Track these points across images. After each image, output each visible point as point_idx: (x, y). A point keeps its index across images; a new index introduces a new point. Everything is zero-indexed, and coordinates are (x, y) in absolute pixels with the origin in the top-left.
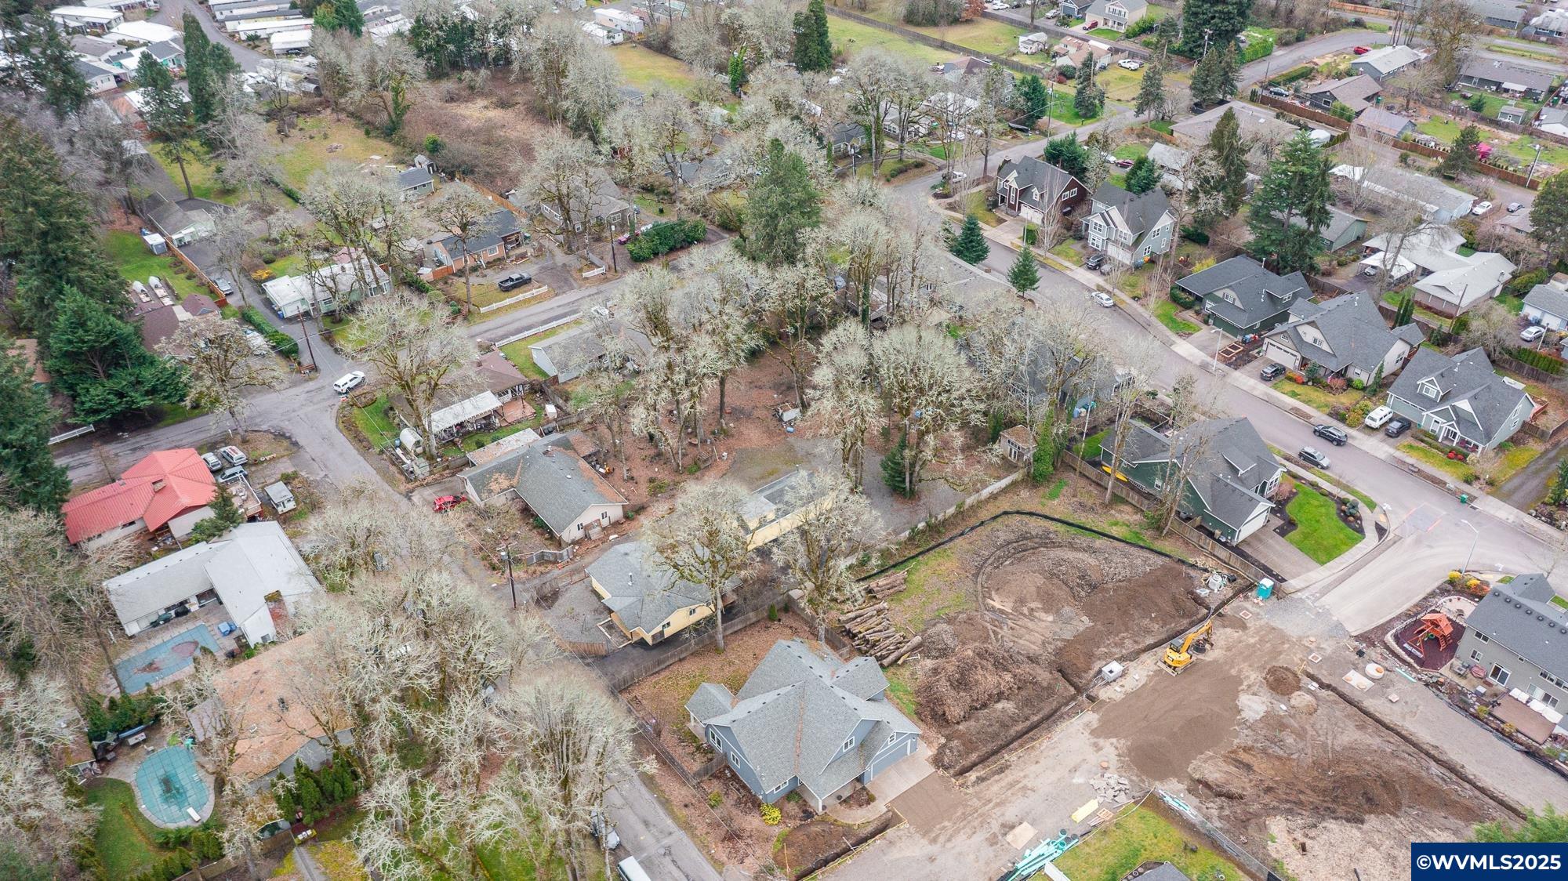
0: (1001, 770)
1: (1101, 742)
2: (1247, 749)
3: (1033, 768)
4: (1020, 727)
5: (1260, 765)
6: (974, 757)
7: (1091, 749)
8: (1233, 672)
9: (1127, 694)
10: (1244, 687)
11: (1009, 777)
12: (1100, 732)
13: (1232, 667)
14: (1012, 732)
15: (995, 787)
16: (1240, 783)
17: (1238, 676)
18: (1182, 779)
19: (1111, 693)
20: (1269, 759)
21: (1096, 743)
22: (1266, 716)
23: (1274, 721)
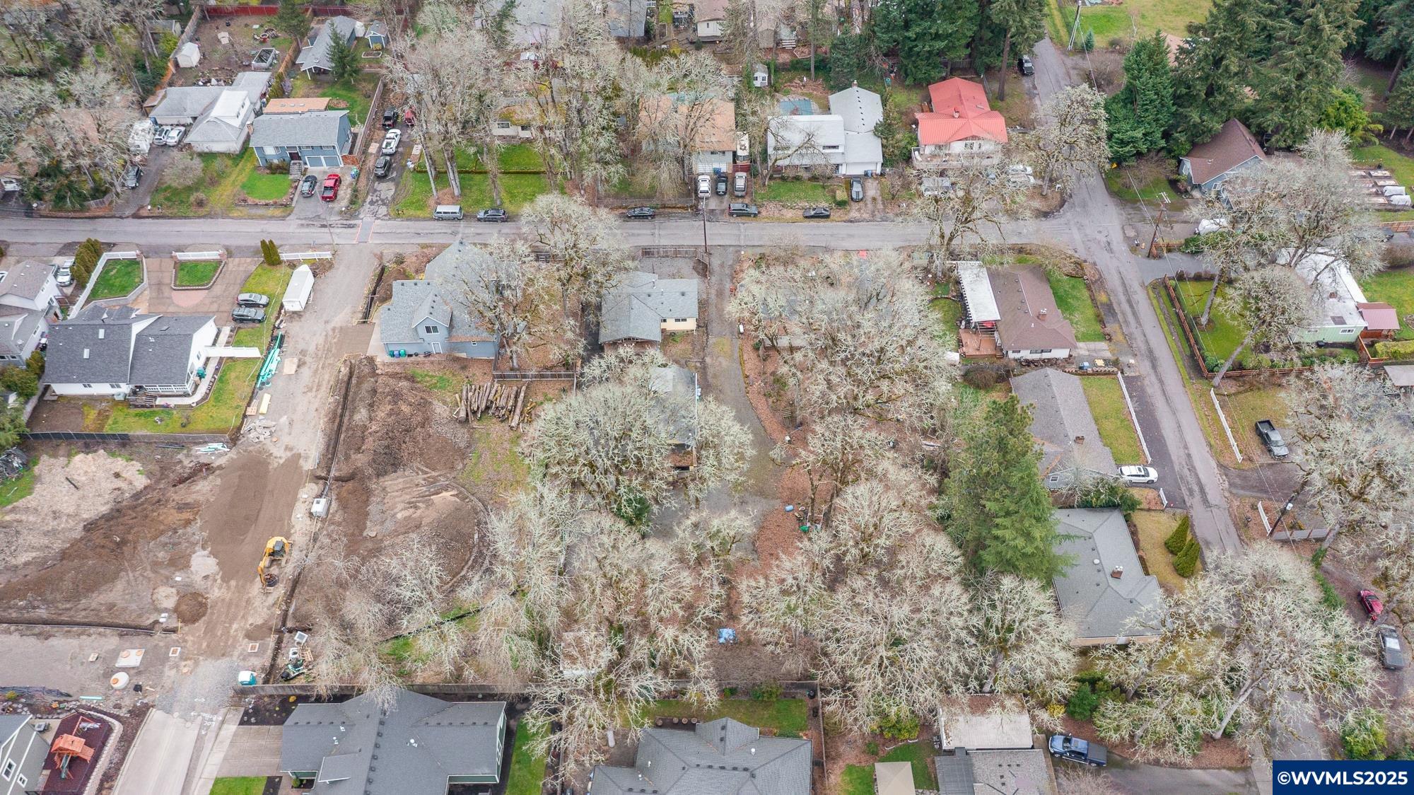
0: (332, 388)
1: (289, 454)
2: (188, 523)
3: (315, 405)
4: (345, 420)
5: (172, 518)
6: (354, 381)
7: (291, 444)
8: (233, 583)
9: (296, 500)
10: (218, 577)
11: (324, 389)
12: (293, 461)
13: (237, 586)
14: (346, 414)
15: (327, 377)
16: (180, 495)
17: (228, 581)
18: (220, 467)
19: (309, 490)
20: (170, 528)
21: (291, 449)
22: (189, 562)
23: (180, 561)
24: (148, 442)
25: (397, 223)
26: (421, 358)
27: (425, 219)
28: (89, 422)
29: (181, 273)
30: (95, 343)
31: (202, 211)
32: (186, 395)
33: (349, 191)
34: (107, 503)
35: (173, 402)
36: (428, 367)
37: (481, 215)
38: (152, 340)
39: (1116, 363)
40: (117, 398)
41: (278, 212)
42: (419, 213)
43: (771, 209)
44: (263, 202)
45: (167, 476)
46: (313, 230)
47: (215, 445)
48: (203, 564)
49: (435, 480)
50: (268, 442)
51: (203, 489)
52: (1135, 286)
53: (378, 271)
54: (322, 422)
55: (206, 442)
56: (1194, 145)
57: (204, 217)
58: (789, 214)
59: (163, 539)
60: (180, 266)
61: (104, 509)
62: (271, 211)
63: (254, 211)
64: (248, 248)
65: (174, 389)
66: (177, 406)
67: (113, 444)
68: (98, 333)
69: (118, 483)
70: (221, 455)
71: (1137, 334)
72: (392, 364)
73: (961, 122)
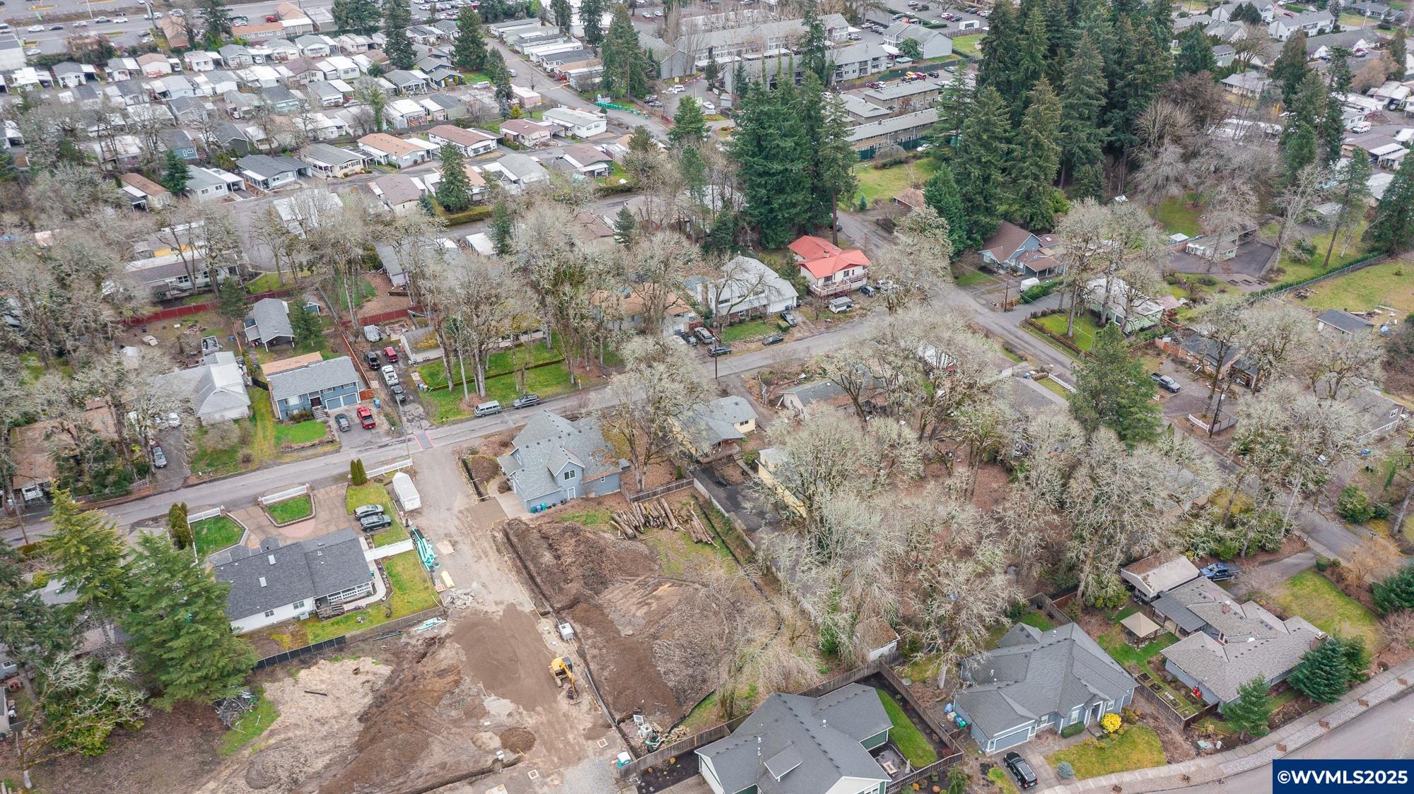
0: (498, 550)
1: (503, 607)
2: (457, 683)
3: (494, 566)
4: (531, 567)
5: (440, 684)
6: (514, 540)
7: (498, 599)
8: (539, 709)
9: (541, 634)
10: (521, 710)
11: (493, 554)
12: (511, 610)
13: (545, 709)
14: (529, 563)
15: (487, 544)
16: (428, 666)
17: (533, 710)
18: (448, 636)
19: (546, 625)
20: (444, 693)
21: (501, 603)
22: (484, 709)
23: (475, 712)
24: (364, 639)
25: (446, 428)
26: (560, 506)
27: (468, 420)
28: (287, 644)
29: (276, 514)
30: (269, 571)
31: (250, 467)
32: (369, 595)
33: (382, 417)
34: (367, 694)
35: (363, 603)
36: (570, 511)
37: (517, 403)
38: (320, 554)
39: (1043, 370)
40: (302, 618)
41: (329, 448)
42: (459, 417)
43: (737, 346)
44: (308, 444)
45: (404, 658)
46: (373, 452)
47: (430, 621)
48: (499, 707)
49: (646, 583)
50: (475, 604)
51: (448, 655)
52: (1013, 329)
53: (460, 464)
54: (513, 576)
55: (420, 622)
56: (985, 240)
57: (258, 469)
58: (753, 346)
59: (444, 702)
60: (271, 509)
61: (368, 700)
62: (320, 450)
63: (303, 454)
64: (326, 479)
65: (358, 592)
66: (368, 606)
67: (328, 651)
68: (268, 560)
69: (362, 678)
70: (442, 627)
71: (1038, 353)
72: (537, 519)
73: (833, 259)
